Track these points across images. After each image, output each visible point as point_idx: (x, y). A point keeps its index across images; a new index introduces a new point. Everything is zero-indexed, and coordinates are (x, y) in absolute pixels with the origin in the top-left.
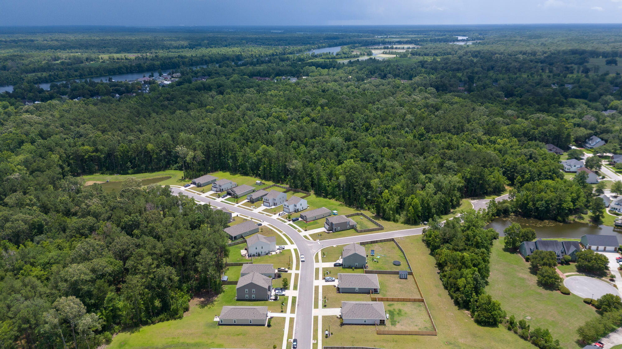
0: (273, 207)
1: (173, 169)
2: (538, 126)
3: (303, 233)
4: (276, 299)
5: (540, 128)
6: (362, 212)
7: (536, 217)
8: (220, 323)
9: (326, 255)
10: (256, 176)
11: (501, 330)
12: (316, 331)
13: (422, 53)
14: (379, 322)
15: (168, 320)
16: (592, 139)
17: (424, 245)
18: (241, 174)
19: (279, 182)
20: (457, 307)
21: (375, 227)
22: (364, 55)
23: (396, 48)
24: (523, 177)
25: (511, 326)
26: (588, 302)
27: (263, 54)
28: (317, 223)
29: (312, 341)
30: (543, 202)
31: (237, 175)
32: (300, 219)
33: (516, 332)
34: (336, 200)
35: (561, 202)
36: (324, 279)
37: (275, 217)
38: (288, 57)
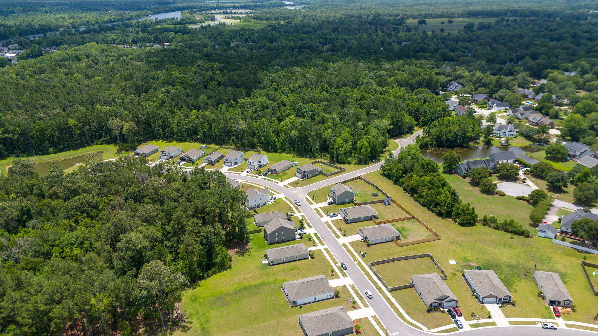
0: (236, 166)
1: (99, 143)
2: (414, 76)
3: (281, 184)
4: (301, 238)
5: (416, 78)
6: (317, 160)
7: (448, 147)
8: (271, 264)
9: (315, 196)
10: (196, 141)
11: (479, 227)
12: (351, 254)
13: (264, 18)
14: (395, 238)
15: (220, 272)
16: (452, 84)
17: (384, 178)
18: (176, 140)
19: (222, 145)
20: (440, 218)
21: (337, 170)
22: (208, 20)
23: (235, 13)
24: (425, 117)
25: (485, 222)
26: (520, 198)
27: (99, 20)
28: (286, 174)
29: (356, 262)
30: (453, 134)
31: (172, 143)
32: (269, 173)
33: (490, 226)
34: (288, 153)
35: (465, 132)
36: (328, 215)
37: (244, 174)
38: (131, 23)
